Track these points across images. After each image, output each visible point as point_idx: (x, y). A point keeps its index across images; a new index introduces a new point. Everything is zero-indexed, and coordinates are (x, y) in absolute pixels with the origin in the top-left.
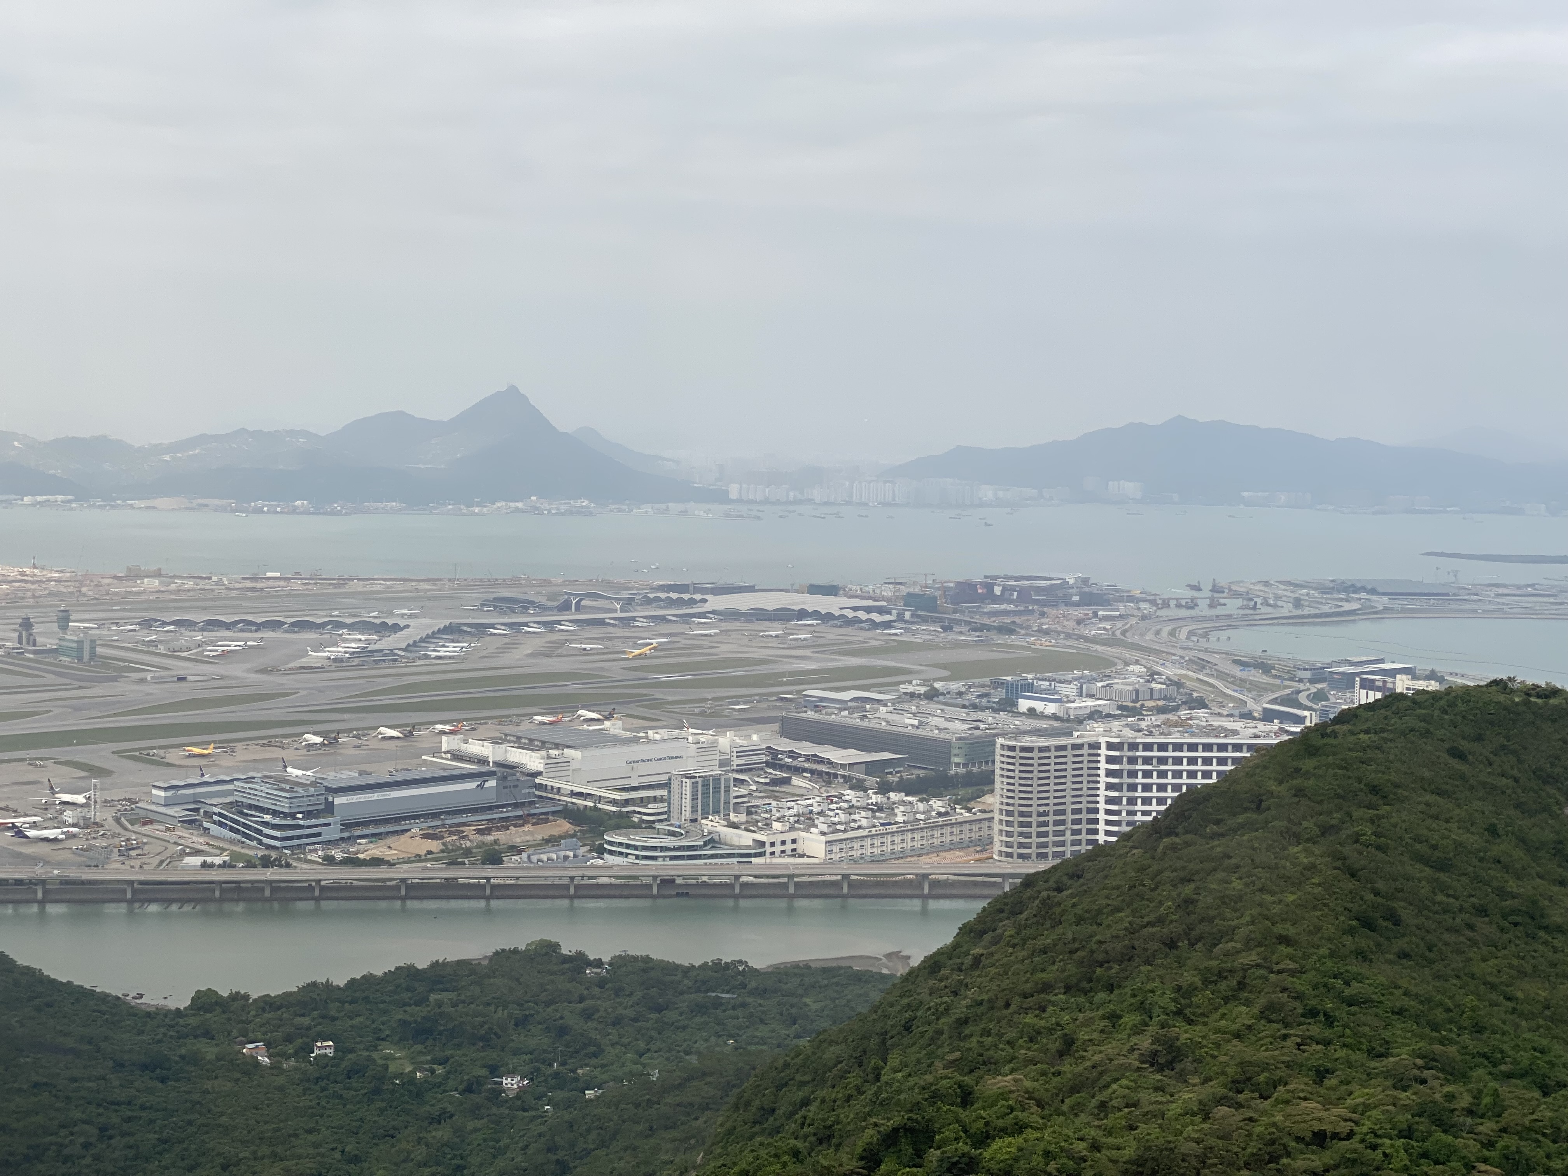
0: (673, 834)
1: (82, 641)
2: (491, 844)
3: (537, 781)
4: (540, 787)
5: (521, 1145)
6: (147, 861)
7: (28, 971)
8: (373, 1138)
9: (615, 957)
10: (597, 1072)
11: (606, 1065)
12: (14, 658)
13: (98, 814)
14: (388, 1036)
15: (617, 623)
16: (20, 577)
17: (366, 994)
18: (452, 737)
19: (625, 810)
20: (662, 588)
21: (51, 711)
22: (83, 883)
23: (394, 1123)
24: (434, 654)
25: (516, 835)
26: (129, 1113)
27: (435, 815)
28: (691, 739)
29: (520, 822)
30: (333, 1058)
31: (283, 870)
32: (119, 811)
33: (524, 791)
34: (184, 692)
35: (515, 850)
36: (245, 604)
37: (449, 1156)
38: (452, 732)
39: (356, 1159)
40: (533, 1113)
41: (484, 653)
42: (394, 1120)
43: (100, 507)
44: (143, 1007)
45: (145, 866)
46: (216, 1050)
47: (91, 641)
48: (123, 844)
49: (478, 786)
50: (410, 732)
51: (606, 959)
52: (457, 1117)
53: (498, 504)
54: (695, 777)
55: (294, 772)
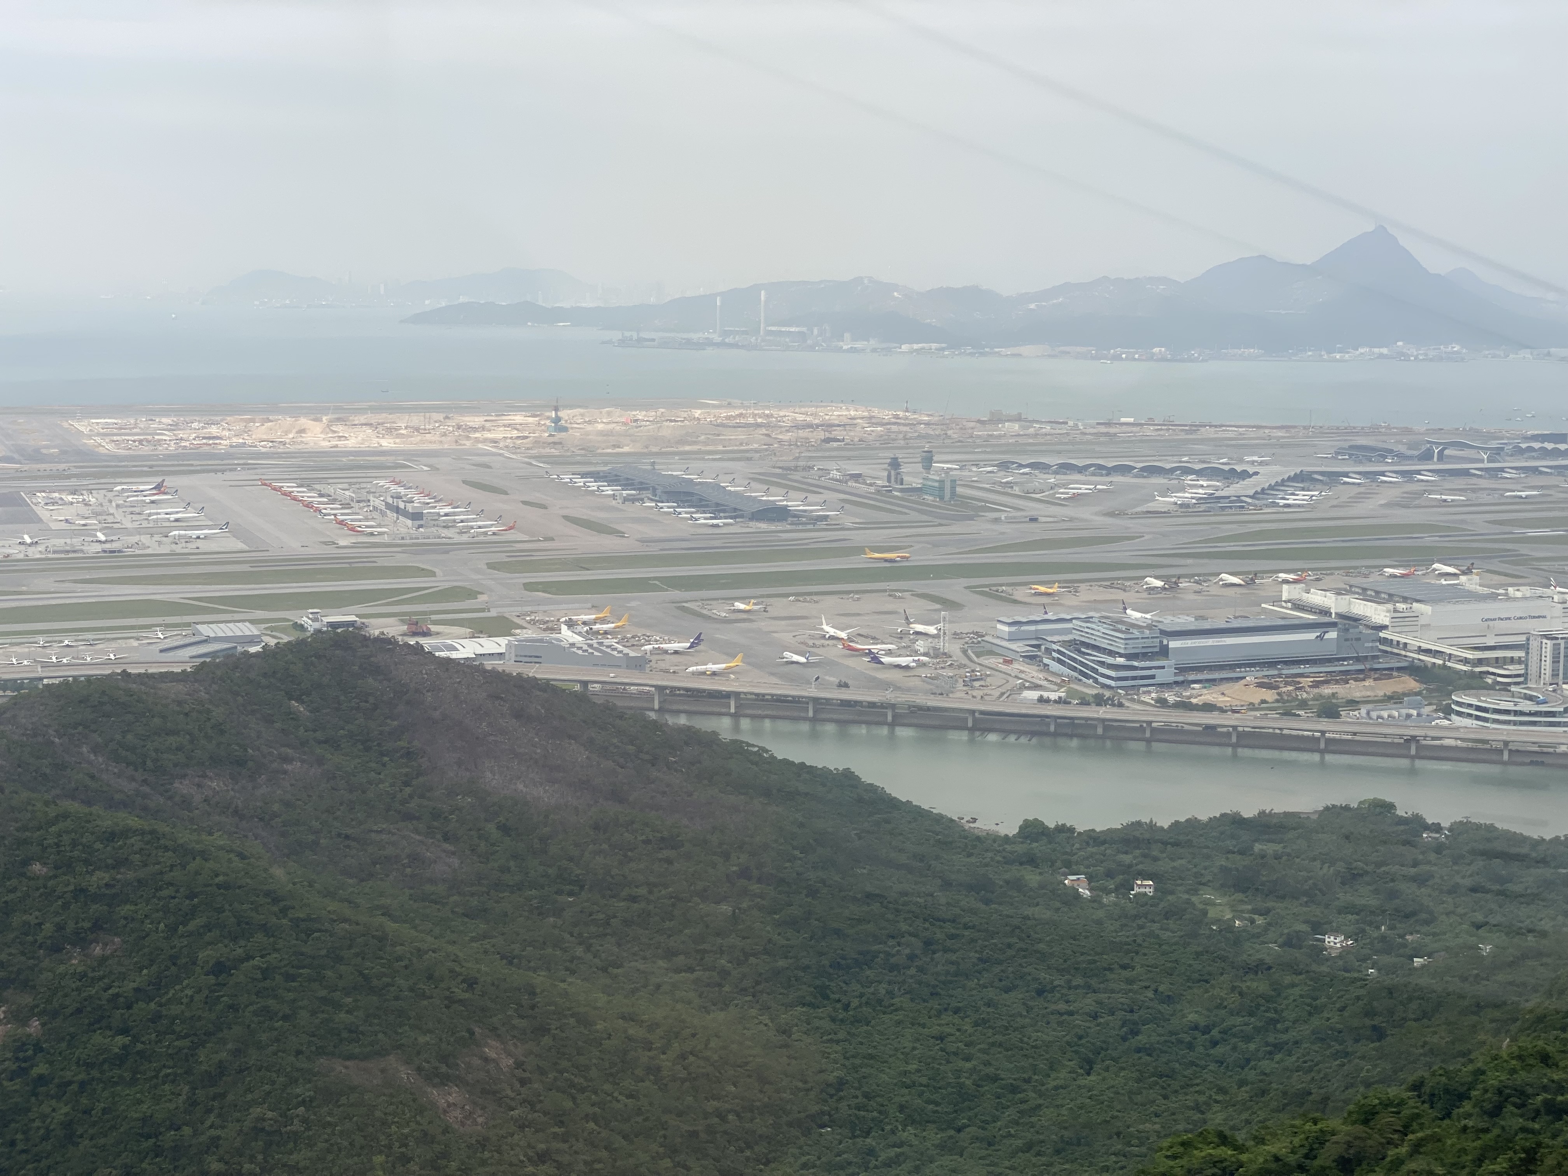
0: (1530, 698)
1: (943, 481)
2: (1329, 697)
3: (1382, 635)
4: (1385, 641)
5: (1338, 1006)
6: (989, 692)
7: (872, 788)
8: (1188, 981)
9: (1455, 822)
10: (1427, 940)
11: (1438, 935)
12: (882, 495)
13: (947, 645)
14: (1209, 881)
15: (1483, 473)
16: (893, 420)
17: (1189, 837)
18: (1293, 586)
19: (1478, 669)
20: (1535, 438)
21: (912, 546)
22: (929, 709)
23: (1210, 968)
24: (1282, 502)
25: (1355, 690)
26: (953, 931)
27: (1272, 664)
28: (1556, 598)
29: (1361, 676)
30: (1152, 898)
31: (1115, 709)
32: (967, 643)
33: (1366, 645)
34: (1035, 532)
35: (1353, 704)
36: (1097, 448)
37: (1263, 1008)
38: (1296, 582)
39: (1169, 999)
40: (1356, 975)
41: (1335, 502)
42: (1210, 965)
43: (970, 354)
44: (976, 831)
45: (986, 698)
46: (1038, 878)
47: (951, 481)
48: (968, 674)
49: (1317, 637)
50: (1252, 579)
51: (1445, 824)
52: (1274, 970)
53: (1361, 350)
54: (1557, 638)
55: (1133, 615)
